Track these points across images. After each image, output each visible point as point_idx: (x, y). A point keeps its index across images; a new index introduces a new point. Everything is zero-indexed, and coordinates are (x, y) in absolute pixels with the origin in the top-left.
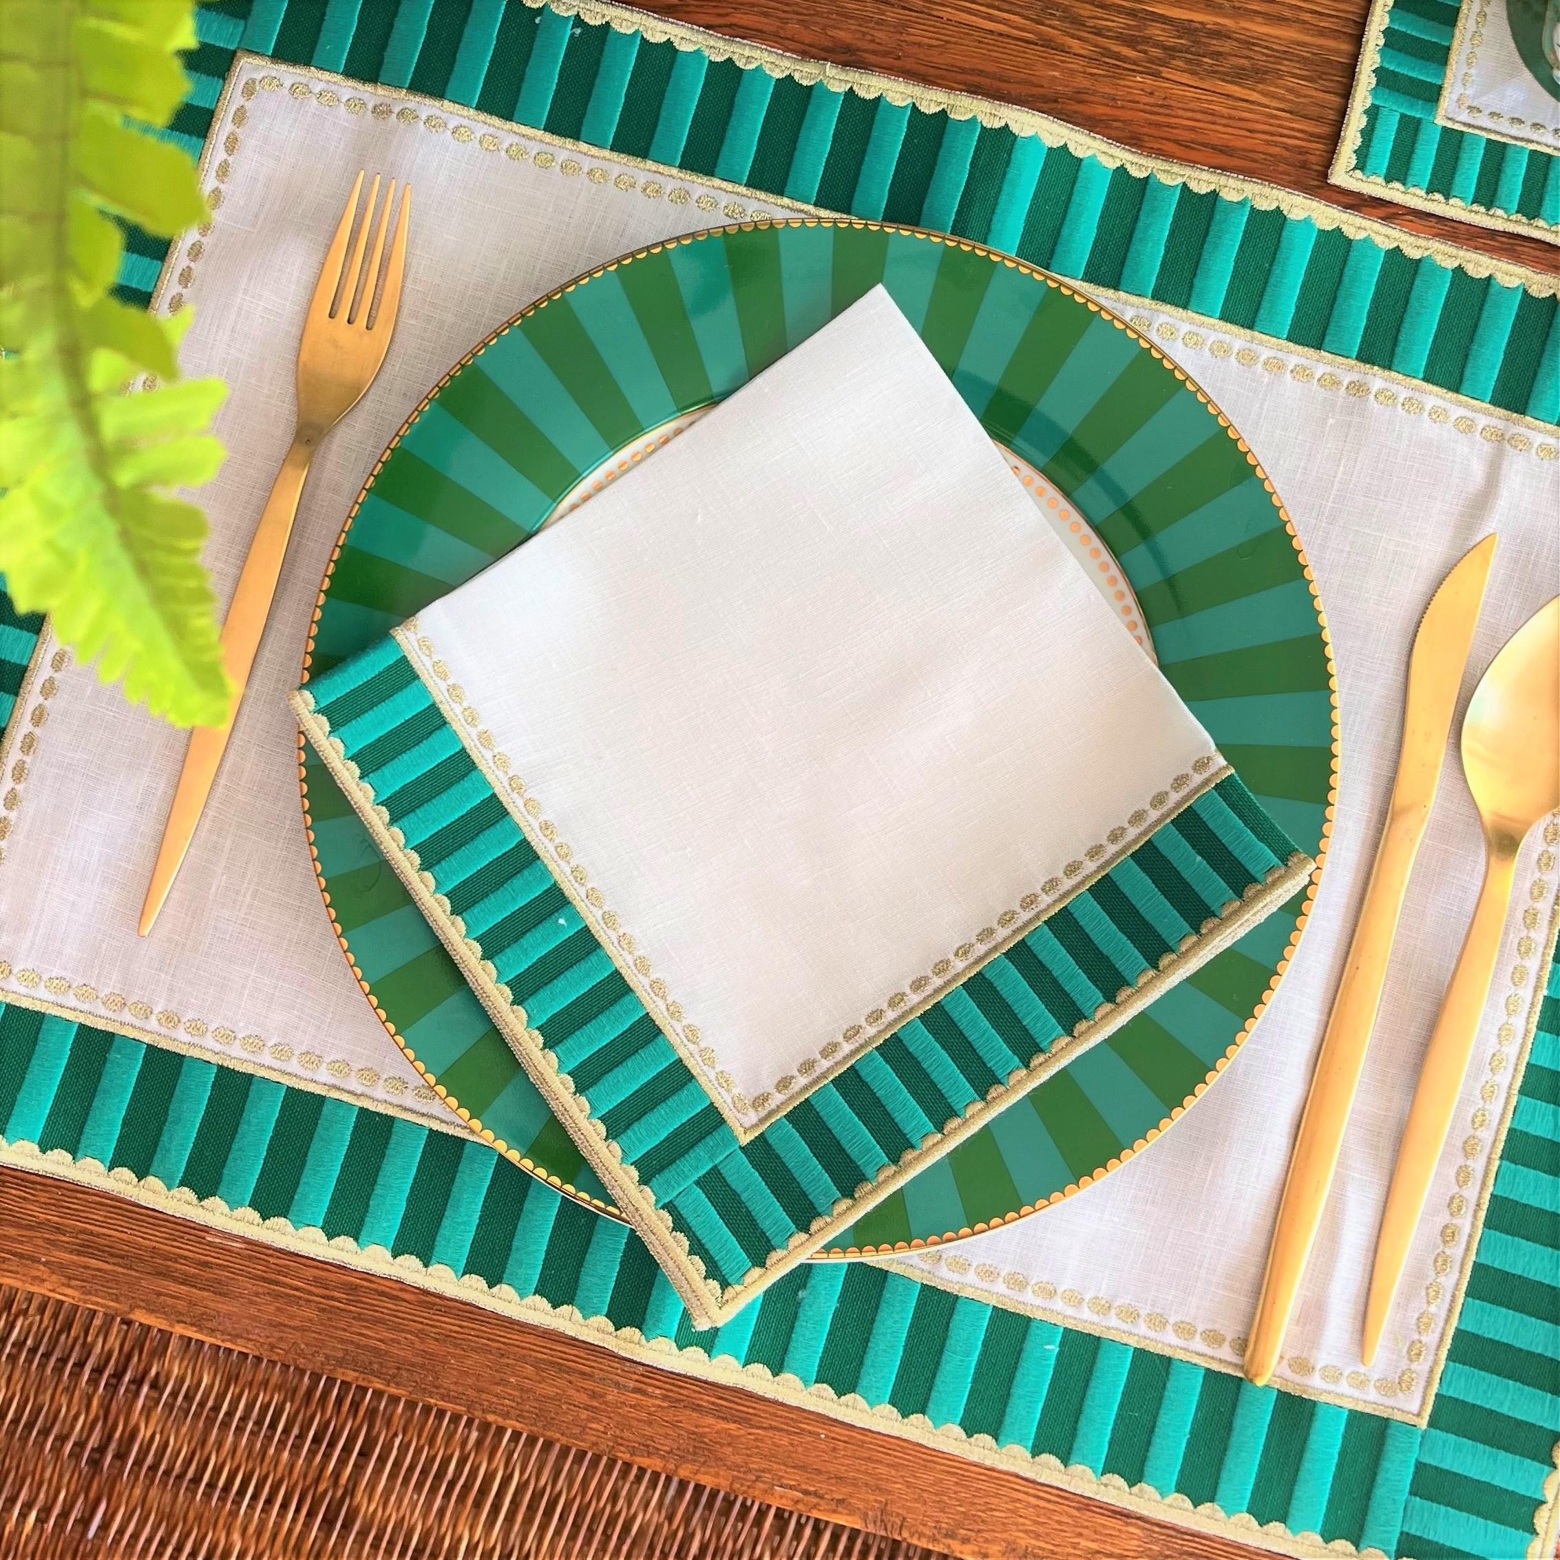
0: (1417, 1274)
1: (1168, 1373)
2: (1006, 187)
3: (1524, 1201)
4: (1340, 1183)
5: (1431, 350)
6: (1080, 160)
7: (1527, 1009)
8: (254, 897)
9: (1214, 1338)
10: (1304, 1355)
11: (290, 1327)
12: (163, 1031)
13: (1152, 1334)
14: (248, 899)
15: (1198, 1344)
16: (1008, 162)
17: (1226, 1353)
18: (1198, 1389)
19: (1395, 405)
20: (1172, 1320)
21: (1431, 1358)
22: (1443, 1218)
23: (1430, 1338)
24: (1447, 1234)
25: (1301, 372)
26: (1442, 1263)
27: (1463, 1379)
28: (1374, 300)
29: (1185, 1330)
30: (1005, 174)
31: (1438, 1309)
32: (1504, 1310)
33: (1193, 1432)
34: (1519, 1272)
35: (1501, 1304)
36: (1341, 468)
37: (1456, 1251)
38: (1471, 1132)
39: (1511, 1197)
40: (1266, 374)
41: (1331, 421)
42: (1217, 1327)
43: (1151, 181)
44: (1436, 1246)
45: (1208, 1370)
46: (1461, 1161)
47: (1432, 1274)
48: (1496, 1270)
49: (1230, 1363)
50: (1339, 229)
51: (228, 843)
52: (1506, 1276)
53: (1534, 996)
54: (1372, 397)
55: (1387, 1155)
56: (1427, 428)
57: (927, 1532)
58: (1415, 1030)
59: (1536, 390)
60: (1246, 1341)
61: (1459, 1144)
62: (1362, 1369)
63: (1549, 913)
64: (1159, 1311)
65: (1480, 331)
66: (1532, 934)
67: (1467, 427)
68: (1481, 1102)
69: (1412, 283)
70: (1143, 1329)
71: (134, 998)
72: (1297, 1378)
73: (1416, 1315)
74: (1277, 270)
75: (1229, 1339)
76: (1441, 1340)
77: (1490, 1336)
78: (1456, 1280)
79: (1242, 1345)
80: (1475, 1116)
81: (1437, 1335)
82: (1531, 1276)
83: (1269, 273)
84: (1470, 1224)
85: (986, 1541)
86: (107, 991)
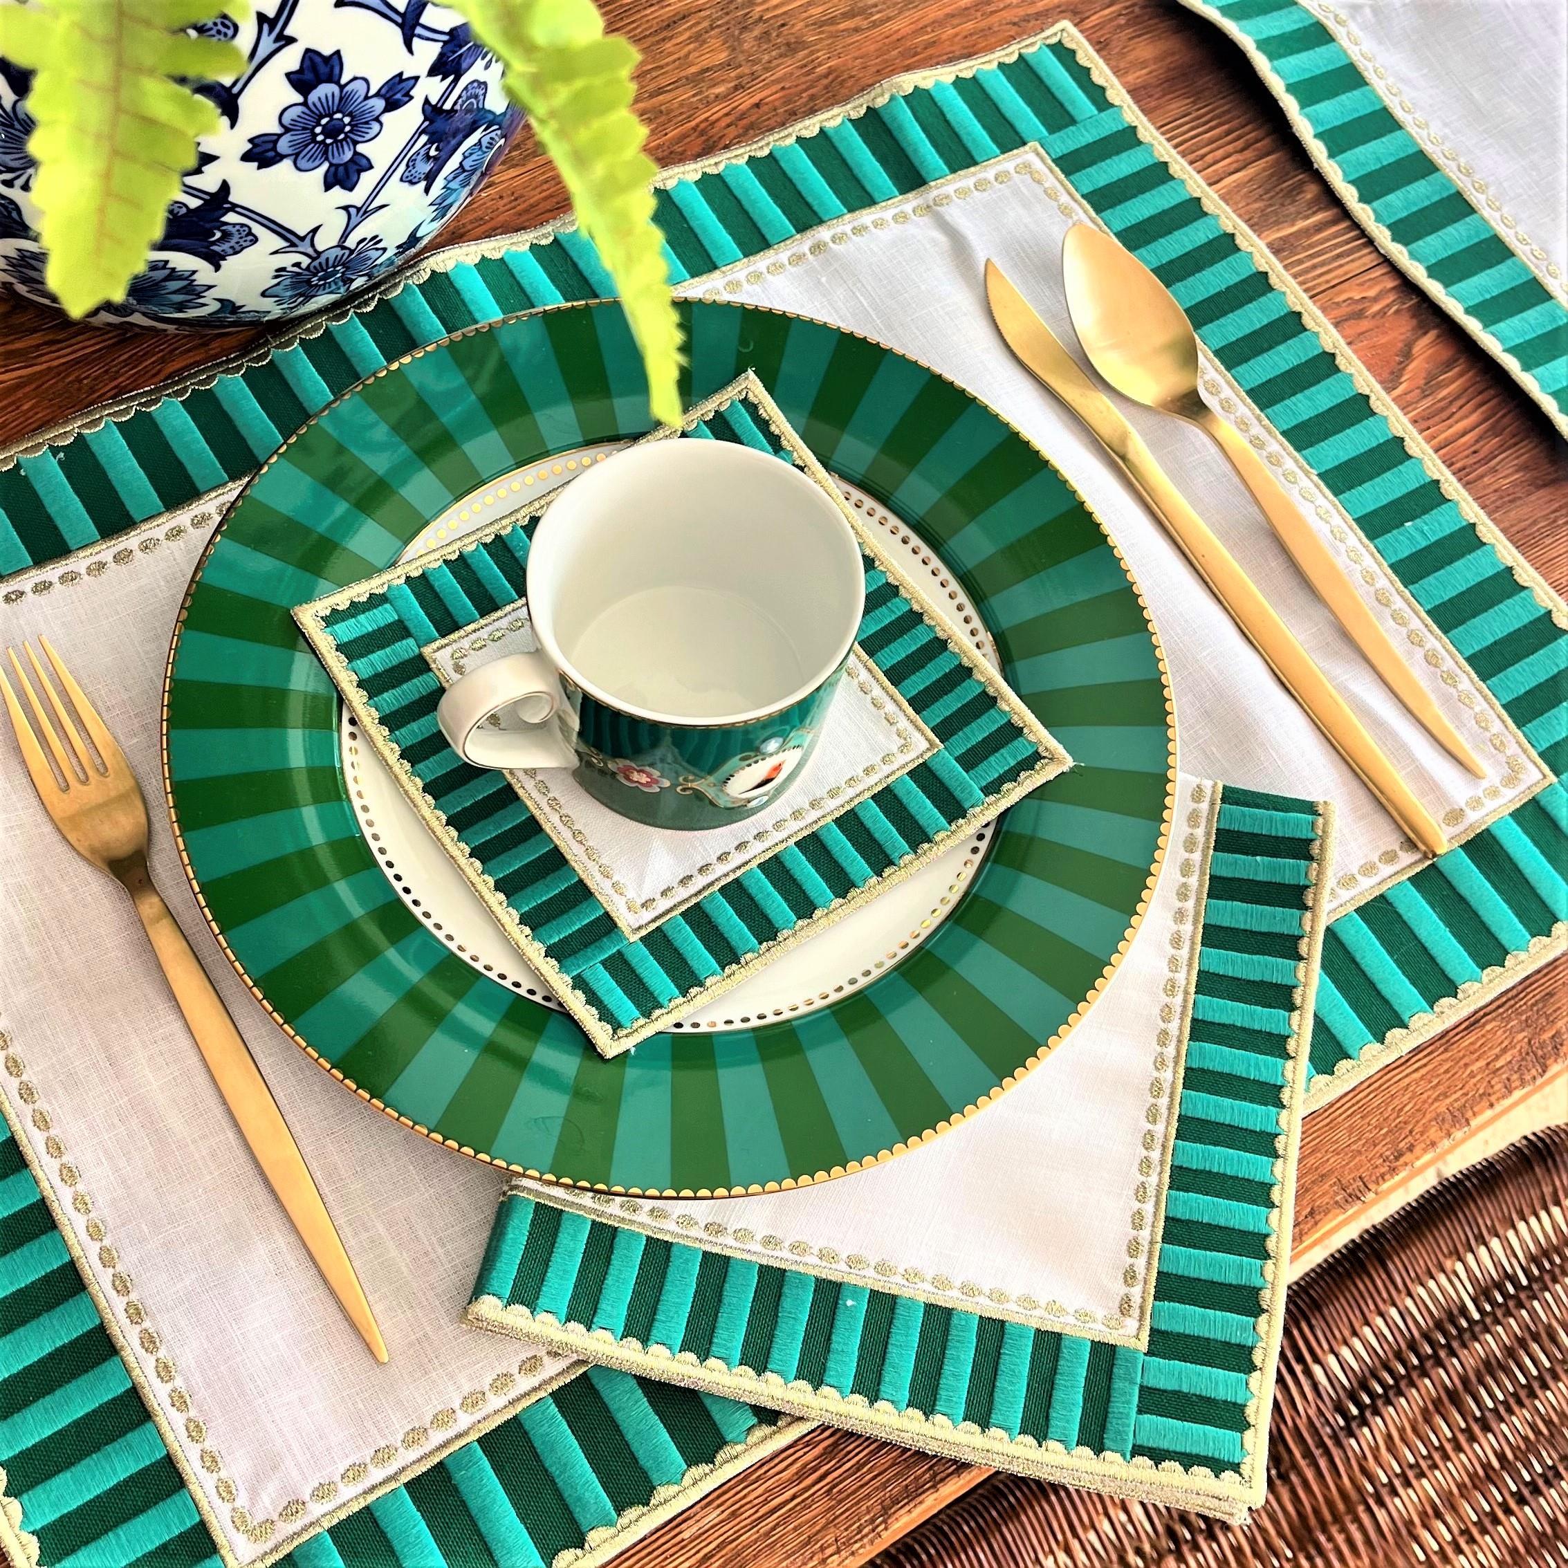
0: (1446, 700)
1: (1390, 904)
2: (472, 308)
3: (1446, 598)
4: (1343, 689)
5: (835, 193)
6: (502, 259)
7: (1317, 491)
8: (443, 1245)
9: (1390, 857)
10: (1448, 809)
11: (819, 1531)
12: (479, 1416)
13: (1353, 892)
14: (440, 1251)
15: (1387, 870)
16: (457, 292)
17: (1407, 858)
18: (1418, 895)
19: (849, 238)
20: (1355, 871)
21: (1510, 738)
22: (1419, 654)
23: (1496, 727)
24: (1431, 660)
25: (777, 268)
26: (1450, 679)
27: (1541, 731)
28: (770, 194)
29: (1368, 869)
30: (463, 301)
31: (1480, 705)
32: (1512, 669)
33: (1449, 924)
34: (1491, 640)
35: (1506, 667)
36: (862, 299)
37: (1448, 664)
38: (1372, 589)
39: (1437, 603)
40: (755, 286)
41: (824, 280)
42: (1383, 849)
43: (559, 237)
44: (1434, 674)
45: (1409, 879)
46: (1387, 612)
47: (1452, 690)
48: (1480, 651)
49: (1416, 863)
50: (704, 174)
51: (381, 1229)
52: (1489, 649)
53: (1312, 480)
54: (831, 244)
55: (1346, 650)
56: (883, 235)
57: (1383, 1170)
58: (1275, 564)
59: (917, 164)
60: (1409, 840)
61: (1376, 604)
62: (1485, 784)
63: (1263, 430)
64: (1341, 874)
65: (849, 161)
66: (1269, 449)
67: (901, 218)
68: (1358, 566)
69: (781, 168)
70: (1345, 895)
71: (429, 1418)
72: (1461, 828)
73: (1473, 722)
74: (693, 224)
75: (1397, 849)
76: (1503, 722)
77: (1523, 691)
78: (1467, 680)
79: (1410, 845)
80: (1364, 577)
81: (1498, 721)
82: (1500, 636)
83: (691, 229)
84: (1435, 641)
85: (1422, 1133)
86: (400, 1437)
